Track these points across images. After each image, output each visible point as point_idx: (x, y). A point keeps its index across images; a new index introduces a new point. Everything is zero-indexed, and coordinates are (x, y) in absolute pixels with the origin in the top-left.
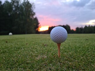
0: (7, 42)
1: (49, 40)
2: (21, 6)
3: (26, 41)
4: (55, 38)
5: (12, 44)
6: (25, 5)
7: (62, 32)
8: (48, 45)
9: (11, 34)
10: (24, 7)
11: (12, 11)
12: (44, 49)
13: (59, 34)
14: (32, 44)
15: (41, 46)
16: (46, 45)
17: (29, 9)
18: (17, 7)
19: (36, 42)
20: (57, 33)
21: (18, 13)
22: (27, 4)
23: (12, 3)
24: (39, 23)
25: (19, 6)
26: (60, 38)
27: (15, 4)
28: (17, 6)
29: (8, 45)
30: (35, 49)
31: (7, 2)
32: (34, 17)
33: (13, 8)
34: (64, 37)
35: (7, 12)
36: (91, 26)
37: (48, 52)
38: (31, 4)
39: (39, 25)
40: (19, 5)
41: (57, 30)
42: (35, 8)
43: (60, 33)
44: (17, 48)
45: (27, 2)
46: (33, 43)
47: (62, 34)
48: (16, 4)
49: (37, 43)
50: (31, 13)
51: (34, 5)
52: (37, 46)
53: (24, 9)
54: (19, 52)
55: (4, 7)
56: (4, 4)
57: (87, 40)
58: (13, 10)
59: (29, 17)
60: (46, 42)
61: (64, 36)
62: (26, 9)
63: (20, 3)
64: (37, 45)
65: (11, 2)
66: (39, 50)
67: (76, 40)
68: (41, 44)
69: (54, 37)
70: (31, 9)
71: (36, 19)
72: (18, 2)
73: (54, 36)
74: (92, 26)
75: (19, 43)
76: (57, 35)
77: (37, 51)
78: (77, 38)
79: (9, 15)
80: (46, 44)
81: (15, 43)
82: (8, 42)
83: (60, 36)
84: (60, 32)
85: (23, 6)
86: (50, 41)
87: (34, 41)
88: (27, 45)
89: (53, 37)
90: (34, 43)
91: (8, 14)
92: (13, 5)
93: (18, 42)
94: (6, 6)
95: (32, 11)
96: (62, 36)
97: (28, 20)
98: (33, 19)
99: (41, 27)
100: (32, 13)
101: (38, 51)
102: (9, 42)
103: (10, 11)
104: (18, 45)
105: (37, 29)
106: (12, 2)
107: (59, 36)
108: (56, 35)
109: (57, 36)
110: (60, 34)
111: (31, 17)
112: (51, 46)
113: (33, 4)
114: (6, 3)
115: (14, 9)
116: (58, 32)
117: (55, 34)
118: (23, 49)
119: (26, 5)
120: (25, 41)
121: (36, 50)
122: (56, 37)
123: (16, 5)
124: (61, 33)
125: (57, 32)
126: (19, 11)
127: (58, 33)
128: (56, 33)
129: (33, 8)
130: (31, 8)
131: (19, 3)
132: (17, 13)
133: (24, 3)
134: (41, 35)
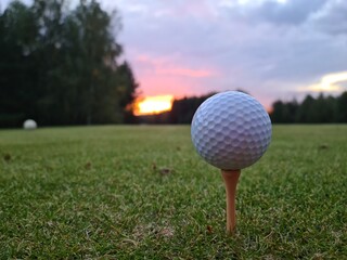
0: (7, 158)
1: (179, 149)
2: (69, 21)
3: (84, 154)
4: (215, 144)
5: (27, 167)
6: (84, 16)
7: (248, 119)
8: (173, 173)
9: (30, 123)
10: (79, 23)
11: (38, 39)
12: (161, 189)
13: (233, 128)
14: (111, 166)
15: (146, 177)
16: (167, 171)
17: (101, 33)
18: (55, 25)
19: (126, 157)
20: (224, 120)
21: (58, 46)
22: (91, 11)
23: (35, 11)
24: (137, 86)
25: (61, 22)
26: (238, 148)
27: (49, 13)
28: (56, 21)
29: (8, 172)
30: (120, 192)
31: (17, 6)
32: (120, 61)
33: (40, 27)
34: (259, 142)
35: (19, 43)
36: (326, 95)
37: (177, 206)
38: (105, 15)
39: (138, 90)
40: (63, 17)
41: (223, 106)
42: (121, 27)
43: (240, 123)
44: (43, 186)
45: (91, 6)
46: (114, 160)
47: (248, 127)
48: (53, 13)
49: (129, 161)
50: (106, 49)
51: (118, 15)
52: (129, 174)
53: (82, 32)
54: (50, 204)
55: (7, 26)
56: (6, 11)
57: (324, 147)
58: (40, 35)
59: (99, 60)
60: (165, 157)
61: (257, 135)
62: (87, 31)
63: (67, 8)
64: (128, 169)
65: (33, 7)
66: (138, 194)
67: (284, 148)
68: (146, 165)
69: (212, 139)
70: (106, 33)
71: (125, 70)
72: (57, 7)
73: (213, 136)
74: (331, 98)
75: (57, 160)
76: (227, 133)
77: (131, 201)
78: (283, 143)
79: (27, 53)
80: (165, 167)
81: (42, 162)
82: (13, 158)
83: (242, 135)
84: (240, 115)
85: (76, 20)
86: (179, 153)
87: (116, 155)
88: (88, 173)
89: (208, 140)
90: (118, 163)
91: (20, 49)
92: (38, 18)
93: (55, 156)
94: (13, 20)
95: (112, 40)
96: (250, 136)
97: (96, 72)
98: (114, 69)
99: (142, 100)
100: (110, 47)
101: (135, 198)
102: (19, 158)
103: (27, 41)
104: (50, 169)
105: (128, 108)
106: (38, 5)
107: (233, 137)
108: (219, 130)
109: (227, 138)
110: (240, 127)
111: (107, 62)
112: (187, 178)
113: (115, 12)
114: (13, 10)
115: (43, 31)
116: (232, 115)
117: (217, 125)
118: (69, 192)
119: (88, 16)
120: (80, 154)
121: (126, 197)
122: (220, 143)
123: (52, 18)
124: (246, 123)
125: (225, 116)
126: (64, 40)
127: (232, 120)
128: (218, 121)
129: (112, 27)
130: (109, 29)
131: (63, 10)
132: (53, 46)
133: (81, 11)
134: (143, 127)
